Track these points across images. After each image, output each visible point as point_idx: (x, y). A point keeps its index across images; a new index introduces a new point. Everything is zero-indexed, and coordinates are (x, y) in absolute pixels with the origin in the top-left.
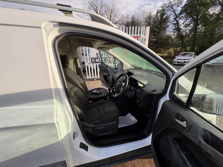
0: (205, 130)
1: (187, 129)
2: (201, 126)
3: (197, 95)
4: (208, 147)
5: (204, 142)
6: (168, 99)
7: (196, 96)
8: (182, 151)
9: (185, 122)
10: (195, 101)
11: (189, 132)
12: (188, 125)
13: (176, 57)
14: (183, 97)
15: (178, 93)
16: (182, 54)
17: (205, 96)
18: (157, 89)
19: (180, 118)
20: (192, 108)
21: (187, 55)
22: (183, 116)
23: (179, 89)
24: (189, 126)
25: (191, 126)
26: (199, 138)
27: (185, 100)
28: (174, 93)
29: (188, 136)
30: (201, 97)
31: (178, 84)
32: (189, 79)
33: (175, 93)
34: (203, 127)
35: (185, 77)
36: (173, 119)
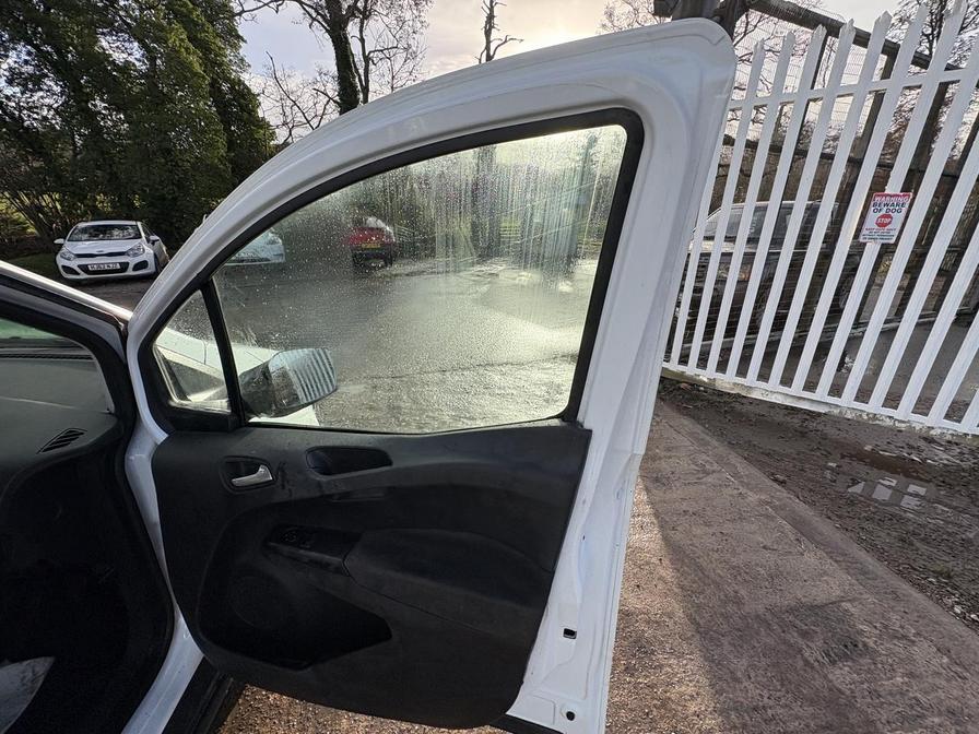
0: (311, 451)
1: (279, 482)
2: (299, 448)
3: (244, 374)
4: (334, 481)
5: (323, 479)
6: (161, 436)
7: (247, 379)
8: (301, 548)
9: (261, 470)
10: (251, 395)
11: (286, 483)
12: (275, 469)
13: (61, 245)
14: (211, 400)
15: (183, 395)
16: (84, 231)
17: (267, 367)
18: (77, 426)
19: (243, 469)
20: (255, 419)
21: (116, 232)
22: (247, 457)
23: (180, 379)
24: (279, 468)
25: (283, 466)
26: (313, 477)
27: (221, 405)
28: (172, 404)
29: (291, 495)
30: (259, 376)
31: (167, 363)
32: (198, 333)
33: (176, 401)
34: (304, 447)
35: (178, 329)
36: (225, 485)
